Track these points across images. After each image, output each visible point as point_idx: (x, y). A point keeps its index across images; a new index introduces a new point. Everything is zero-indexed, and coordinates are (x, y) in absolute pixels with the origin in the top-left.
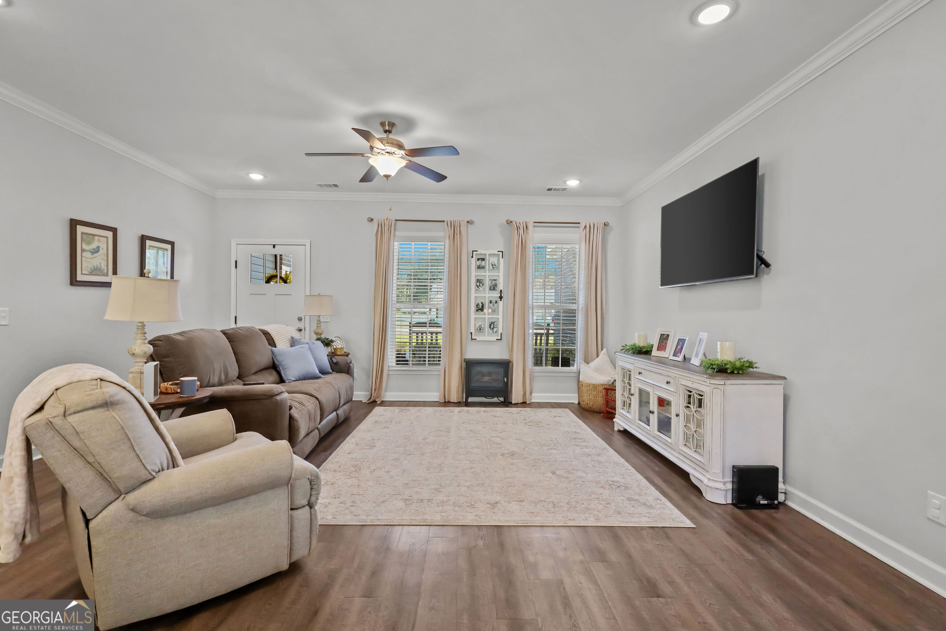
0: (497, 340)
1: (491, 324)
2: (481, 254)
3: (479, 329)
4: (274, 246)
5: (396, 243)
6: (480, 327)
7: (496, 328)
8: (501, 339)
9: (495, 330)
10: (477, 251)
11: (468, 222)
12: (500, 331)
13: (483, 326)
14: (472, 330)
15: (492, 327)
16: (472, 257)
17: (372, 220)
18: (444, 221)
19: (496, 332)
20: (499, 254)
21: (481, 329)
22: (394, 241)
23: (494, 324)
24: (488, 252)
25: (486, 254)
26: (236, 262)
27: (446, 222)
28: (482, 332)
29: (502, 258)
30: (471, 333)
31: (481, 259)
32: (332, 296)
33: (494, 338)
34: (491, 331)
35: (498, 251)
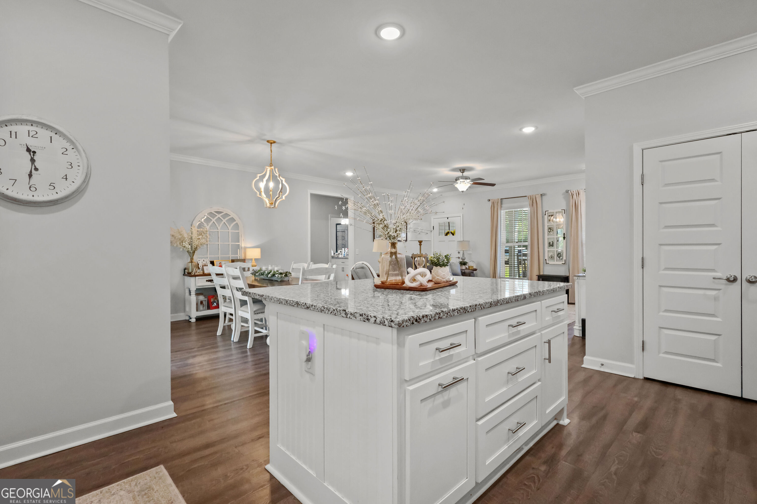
0: (562, 264)
1: (558, 254)
2: (550, 213)
3: (551, 257)
4: (448, 218)
5: (502, 211)
6: (551, 256)
7: (562, 256)
8: (565, 263)
9: (561, 258)
10: (548, 211)
11: (541, 195)
12: (564, 258)
13: (553, 255)
14: (546, 258)
15: (559, 256)
16: (545, 215)
17: (490, 200)
18: (526, 196)
19: (562, 259)
20: (562, 212)
21: (552, 257)
22: (501, 210)
23: (560, 254)
24: (555, 211)
25: (554, 212)
26: (433, 227)
27: (527, 196)
28: (553, 259)
29: (565, 213)
30: (546, 260)
31: (551, 215)
32: (469, 241)
33: (560, 263)
34: (558, 259)
35: (562, 210)
